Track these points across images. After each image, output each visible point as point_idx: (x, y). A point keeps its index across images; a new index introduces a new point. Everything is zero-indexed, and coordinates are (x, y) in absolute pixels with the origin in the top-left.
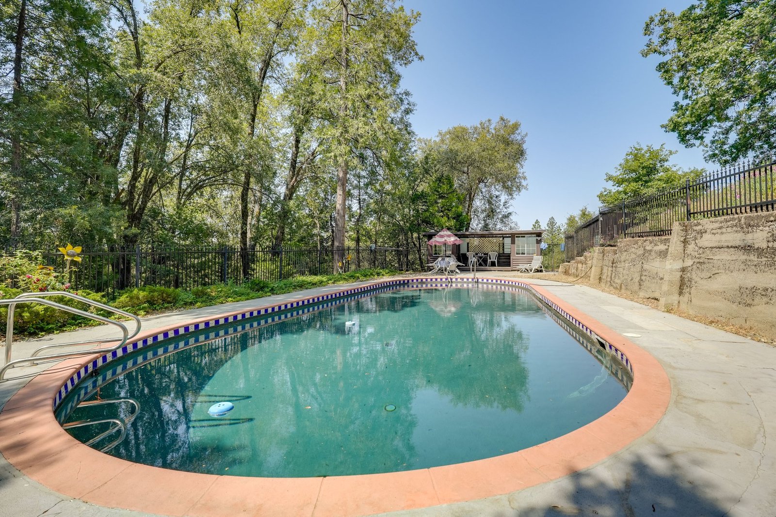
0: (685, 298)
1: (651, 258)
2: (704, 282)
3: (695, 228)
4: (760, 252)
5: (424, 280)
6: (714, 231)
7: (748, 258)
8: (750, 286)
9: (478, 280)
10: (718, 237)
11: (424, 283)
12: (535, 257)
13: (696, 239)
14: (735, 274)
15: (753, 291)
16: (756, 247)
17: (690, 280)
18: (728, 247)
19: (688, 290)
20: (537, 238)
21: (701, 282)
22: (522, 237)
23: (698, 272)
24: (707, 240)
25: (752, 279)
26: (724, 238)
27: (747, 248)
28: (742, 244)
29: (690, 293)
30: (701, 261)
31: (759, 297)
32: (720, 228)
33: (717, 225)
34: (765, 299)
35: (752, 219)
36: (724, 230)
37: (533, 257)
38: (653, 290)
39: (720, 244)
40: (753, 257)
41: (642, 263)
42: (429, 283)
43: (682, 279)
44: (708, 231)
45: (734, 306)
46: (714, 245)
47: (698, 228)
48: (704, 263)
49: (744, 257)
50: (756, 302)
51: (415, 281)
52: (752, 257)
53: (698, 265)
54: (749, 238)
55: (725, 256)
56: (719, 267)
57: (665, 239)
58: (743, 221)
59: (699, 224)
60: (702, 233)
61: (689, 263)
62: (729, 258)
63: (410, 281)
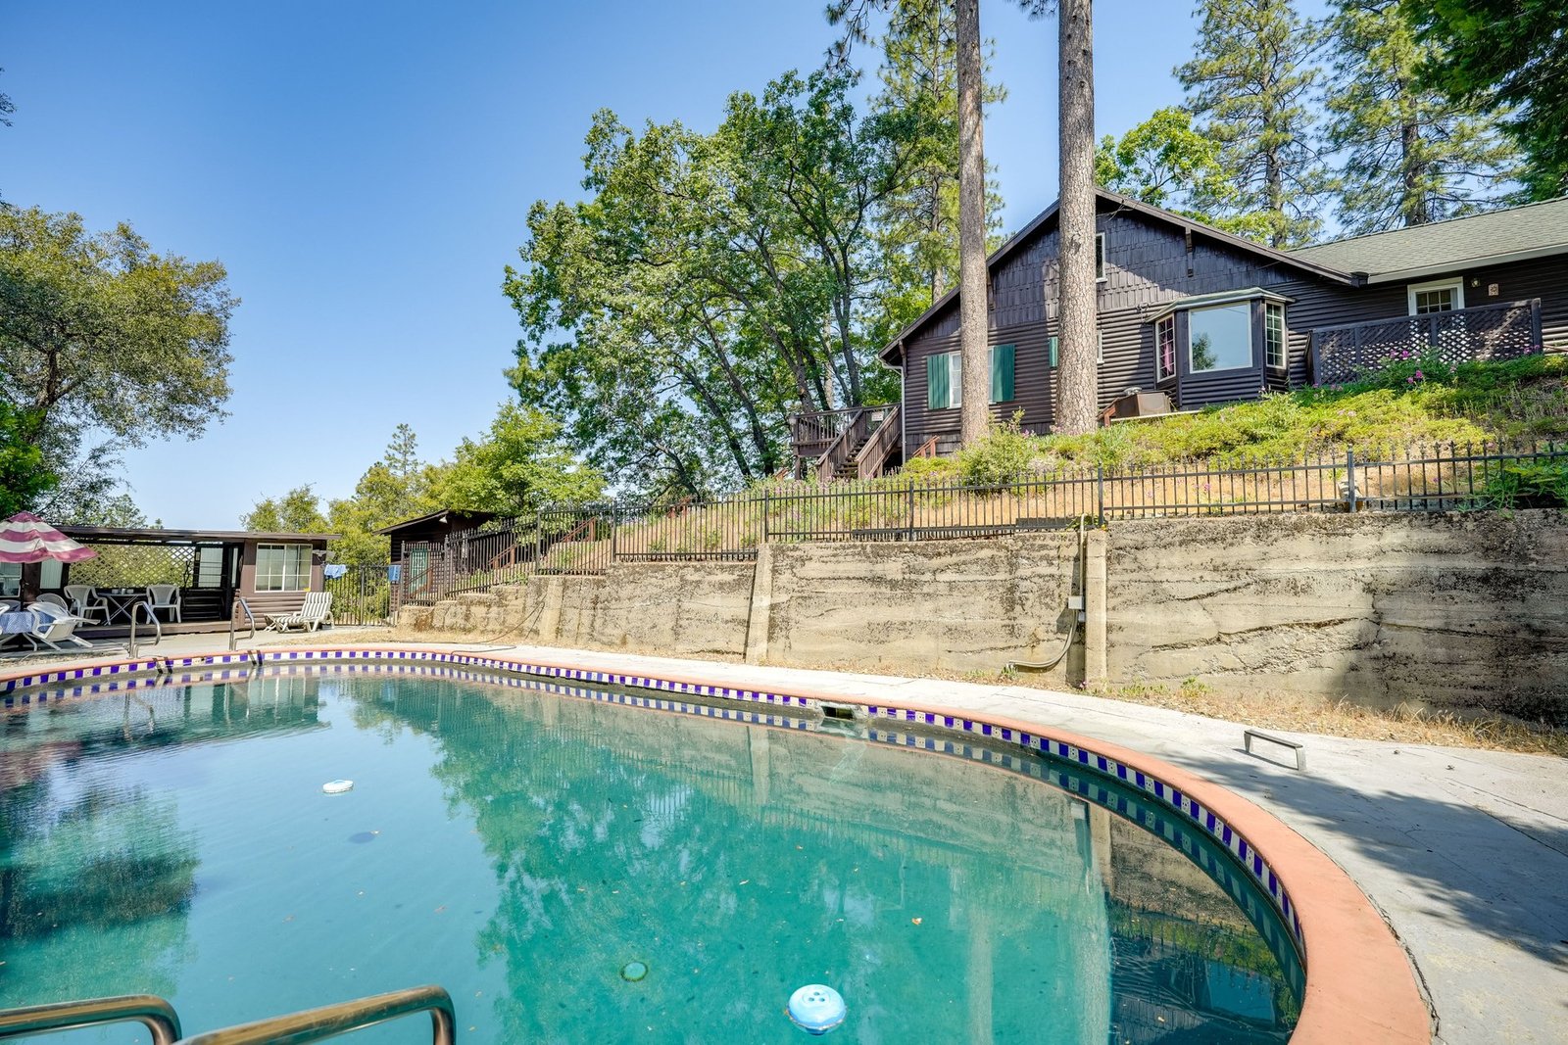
0: (781, 643)
1: (700, 592)
2: (812, 621)
3: (790, 553)
4: (893, 584)
5: (70, 676)
6: (825, 559)
7: (878, 590)
8: (882, 621)
9: (260, 658)
10: (831, 567)
11: (69, 684)
12: (310, 595)
13: (792, 567)
14: (861, 609)
15: (888, 626)
16: (889, 578)
17: (786, 621)
18: (848, 578)
19: (784, 633)
20: (317, 552)
21: (806, 621)
22: (274, 547)
23: (800, 609)
24: (812, 569)
25: (884, 613)
26: (841, 567)
27: (877, 580)
28: (870, 576)
29: (787, 637)
30: (805, 595)
31: (895, 632)
32: (834, 556)
33: (830, 552)
34: (903, 634)
35: (882, 548)
36: (841, 558)
37: (304, 594)
38: (710, 638)
39: (835, 575)
40: (885, 590)
41: (679, 600)
42: (87, 681)
43: (771, 619)
44: (815, 558)
45: (862, 646)
46: (826, 576)
47: (796, 554)
48: (810, 598)
49: (872, 590)
50: (891, 638)
51: (36, 681)
52: (883, 589)
53: (800, 601)
54: (879, 569)
55: (844, 588)
56: (835, 603)
57: (731, 566)
58: (868, 549)
59: (796, 549)
60: (803, 561)
61: (783, 598)
62: (850, 590)
63: (19, 685)
